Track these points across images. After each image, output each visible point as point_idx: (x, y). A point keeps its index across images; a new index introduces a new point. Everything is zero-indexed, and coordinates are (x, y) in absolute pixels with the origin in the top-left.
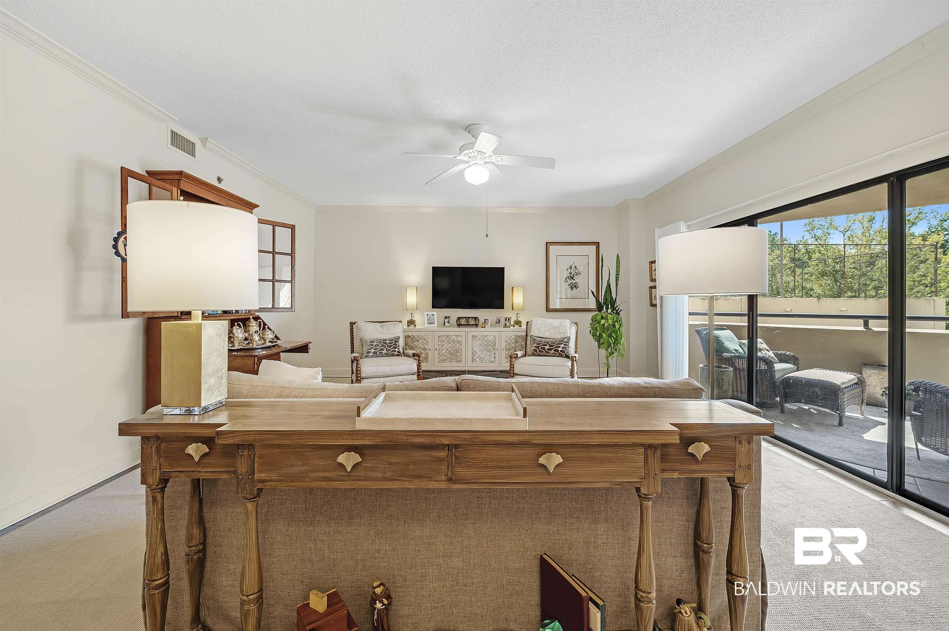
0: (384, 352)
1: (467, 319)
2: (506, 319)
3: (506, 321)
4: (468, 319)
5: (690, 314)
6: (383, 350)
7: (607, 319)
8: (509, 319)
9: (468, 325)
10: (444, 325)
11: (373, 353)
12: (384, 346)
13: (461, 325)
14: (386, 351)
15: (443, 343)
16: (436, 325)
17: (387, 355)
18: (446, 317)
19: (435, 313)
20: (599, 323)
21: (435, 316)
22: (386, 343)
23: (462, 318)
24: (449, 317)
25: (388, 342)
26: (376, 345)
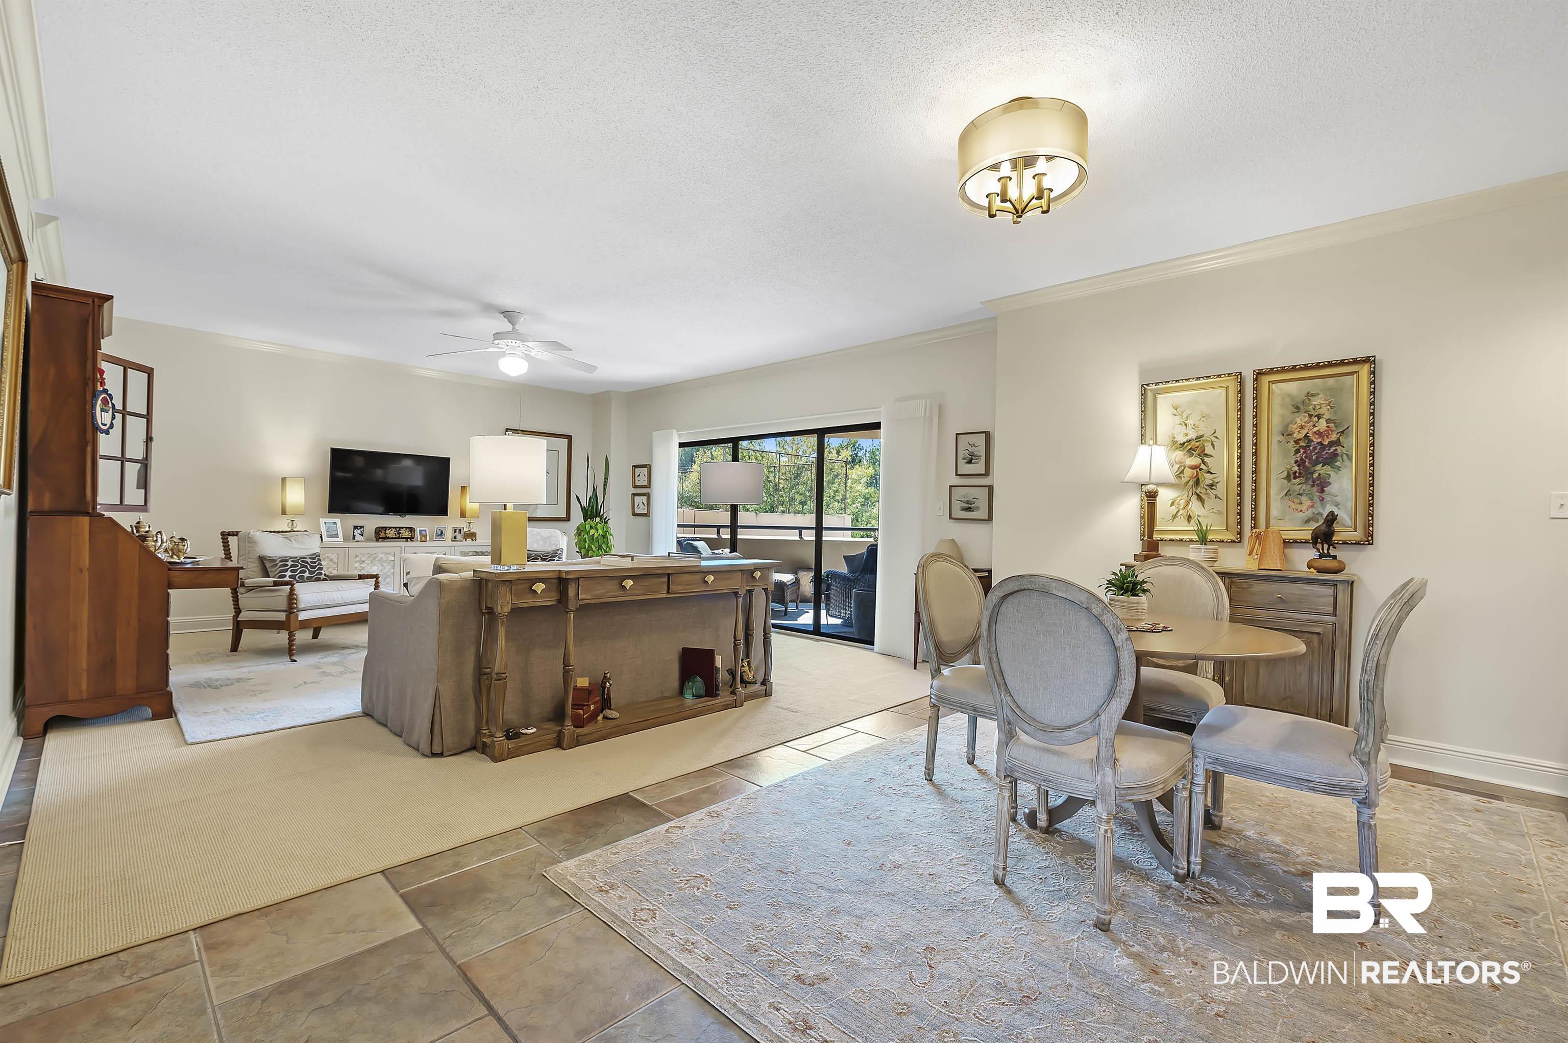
0: (307, 575)
1: (398, 529)
2: (455, 530)
3: (455, 532)
4: (400, 530)
5: (679, 526)
6: (304, 572)
7: (597, 529)
8: (460, 530)
9: (399, 538)
10: (354, 539)
11: (290, 577)
12: (306, 567)
13: (388, 538)
14: (309, 573)
15: (363, 565)
16: (341, 538)
17: (309, 579)
18: (355, 527)
19: (338, 521)
20: (588, 533)
21: (339, 524)
22: (307, 562)
23: (390, 528)
24: (361, 527)
25: (309, 561)
26: (292, 566)
